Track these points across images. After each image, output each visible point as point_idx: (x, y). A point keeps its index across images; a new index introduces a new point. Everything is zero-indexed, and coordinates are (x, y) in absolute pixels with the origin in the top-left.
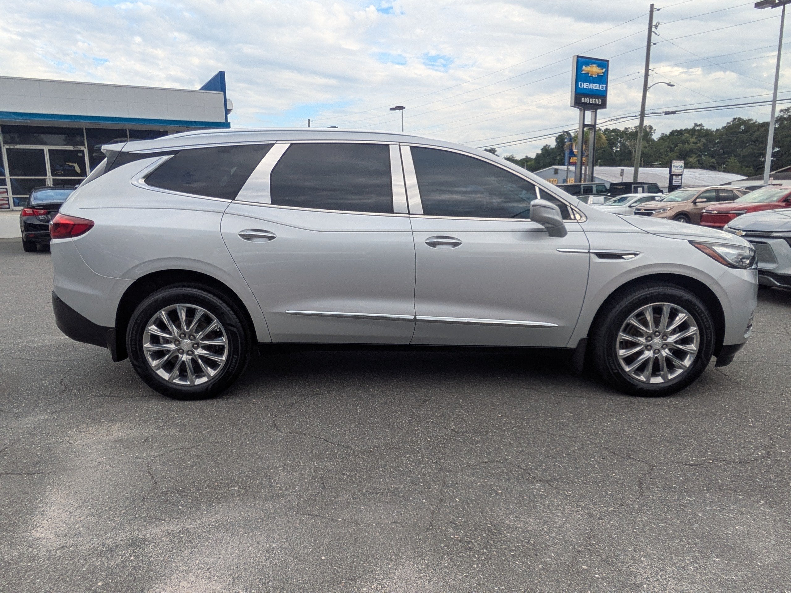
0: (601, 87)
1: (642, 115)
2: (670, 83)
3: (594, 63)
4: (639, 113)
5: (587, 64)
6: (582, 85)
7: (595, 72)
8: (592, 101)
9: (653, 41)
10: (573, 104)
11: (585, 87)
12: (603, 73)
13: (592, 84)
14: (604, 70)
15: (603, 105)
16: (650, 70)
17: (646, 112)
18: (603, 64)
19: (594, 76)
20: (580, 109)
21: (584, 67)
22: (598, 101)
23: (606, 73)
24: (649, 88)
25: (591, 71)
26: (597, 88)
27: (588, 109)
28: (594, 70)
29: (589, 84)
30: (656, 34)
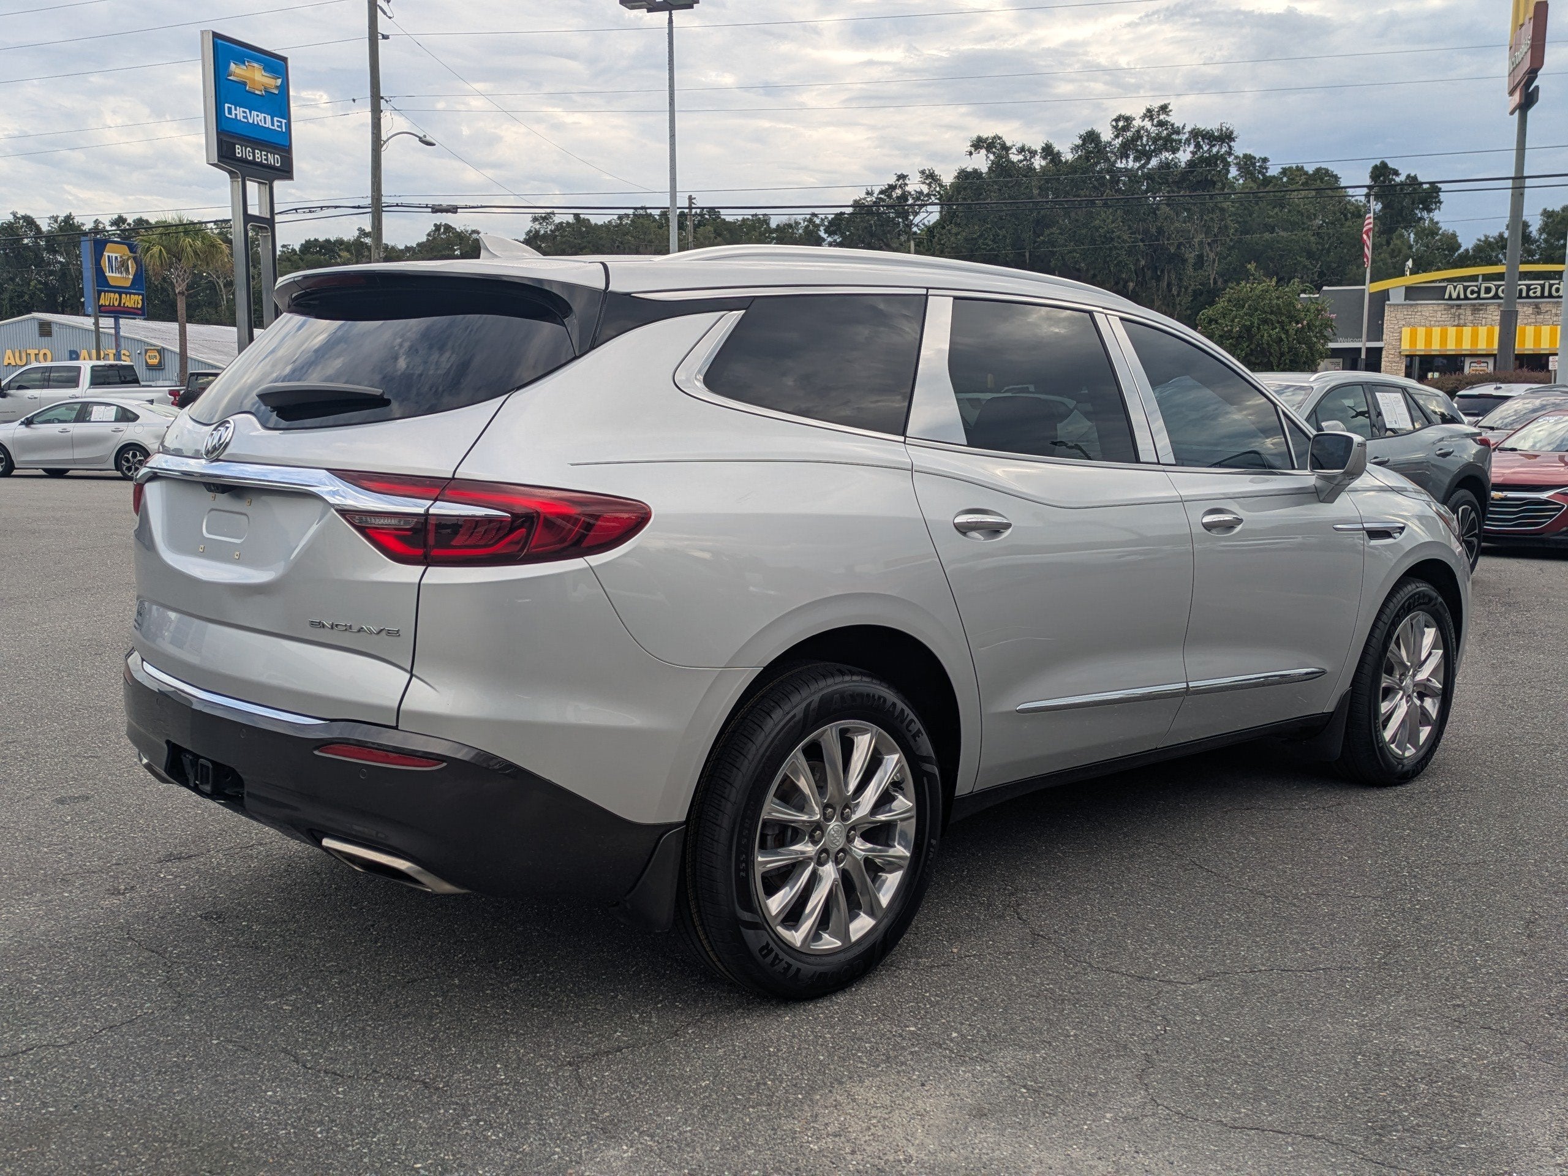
0: (276, 123)
1: (377, 208)
2: (425, 136)
3: (257, 60)
4: (369, 201)
5: (240, 60)
6: (234, 112)
7: (259, 82)
8: (260, 156)
9: (382, 28)
10: (215, 159)
11: (240, 117)
12: (277, 87)
13: (254, 113)
14: (279, 81)
15: (286, 171)
16: (382, 98)
17: (384, 199)
18: (276, 64)
19: (257, 92)
20: (230, 173)
21: (232, 66)
22: (274, 160)
23: (284, 88)
24: (385, 142)
25: (249, 79)
26: (268, 125)
27: (254, 177)
28: (257, 77)
29: (247, 111)
30: (385, 13)
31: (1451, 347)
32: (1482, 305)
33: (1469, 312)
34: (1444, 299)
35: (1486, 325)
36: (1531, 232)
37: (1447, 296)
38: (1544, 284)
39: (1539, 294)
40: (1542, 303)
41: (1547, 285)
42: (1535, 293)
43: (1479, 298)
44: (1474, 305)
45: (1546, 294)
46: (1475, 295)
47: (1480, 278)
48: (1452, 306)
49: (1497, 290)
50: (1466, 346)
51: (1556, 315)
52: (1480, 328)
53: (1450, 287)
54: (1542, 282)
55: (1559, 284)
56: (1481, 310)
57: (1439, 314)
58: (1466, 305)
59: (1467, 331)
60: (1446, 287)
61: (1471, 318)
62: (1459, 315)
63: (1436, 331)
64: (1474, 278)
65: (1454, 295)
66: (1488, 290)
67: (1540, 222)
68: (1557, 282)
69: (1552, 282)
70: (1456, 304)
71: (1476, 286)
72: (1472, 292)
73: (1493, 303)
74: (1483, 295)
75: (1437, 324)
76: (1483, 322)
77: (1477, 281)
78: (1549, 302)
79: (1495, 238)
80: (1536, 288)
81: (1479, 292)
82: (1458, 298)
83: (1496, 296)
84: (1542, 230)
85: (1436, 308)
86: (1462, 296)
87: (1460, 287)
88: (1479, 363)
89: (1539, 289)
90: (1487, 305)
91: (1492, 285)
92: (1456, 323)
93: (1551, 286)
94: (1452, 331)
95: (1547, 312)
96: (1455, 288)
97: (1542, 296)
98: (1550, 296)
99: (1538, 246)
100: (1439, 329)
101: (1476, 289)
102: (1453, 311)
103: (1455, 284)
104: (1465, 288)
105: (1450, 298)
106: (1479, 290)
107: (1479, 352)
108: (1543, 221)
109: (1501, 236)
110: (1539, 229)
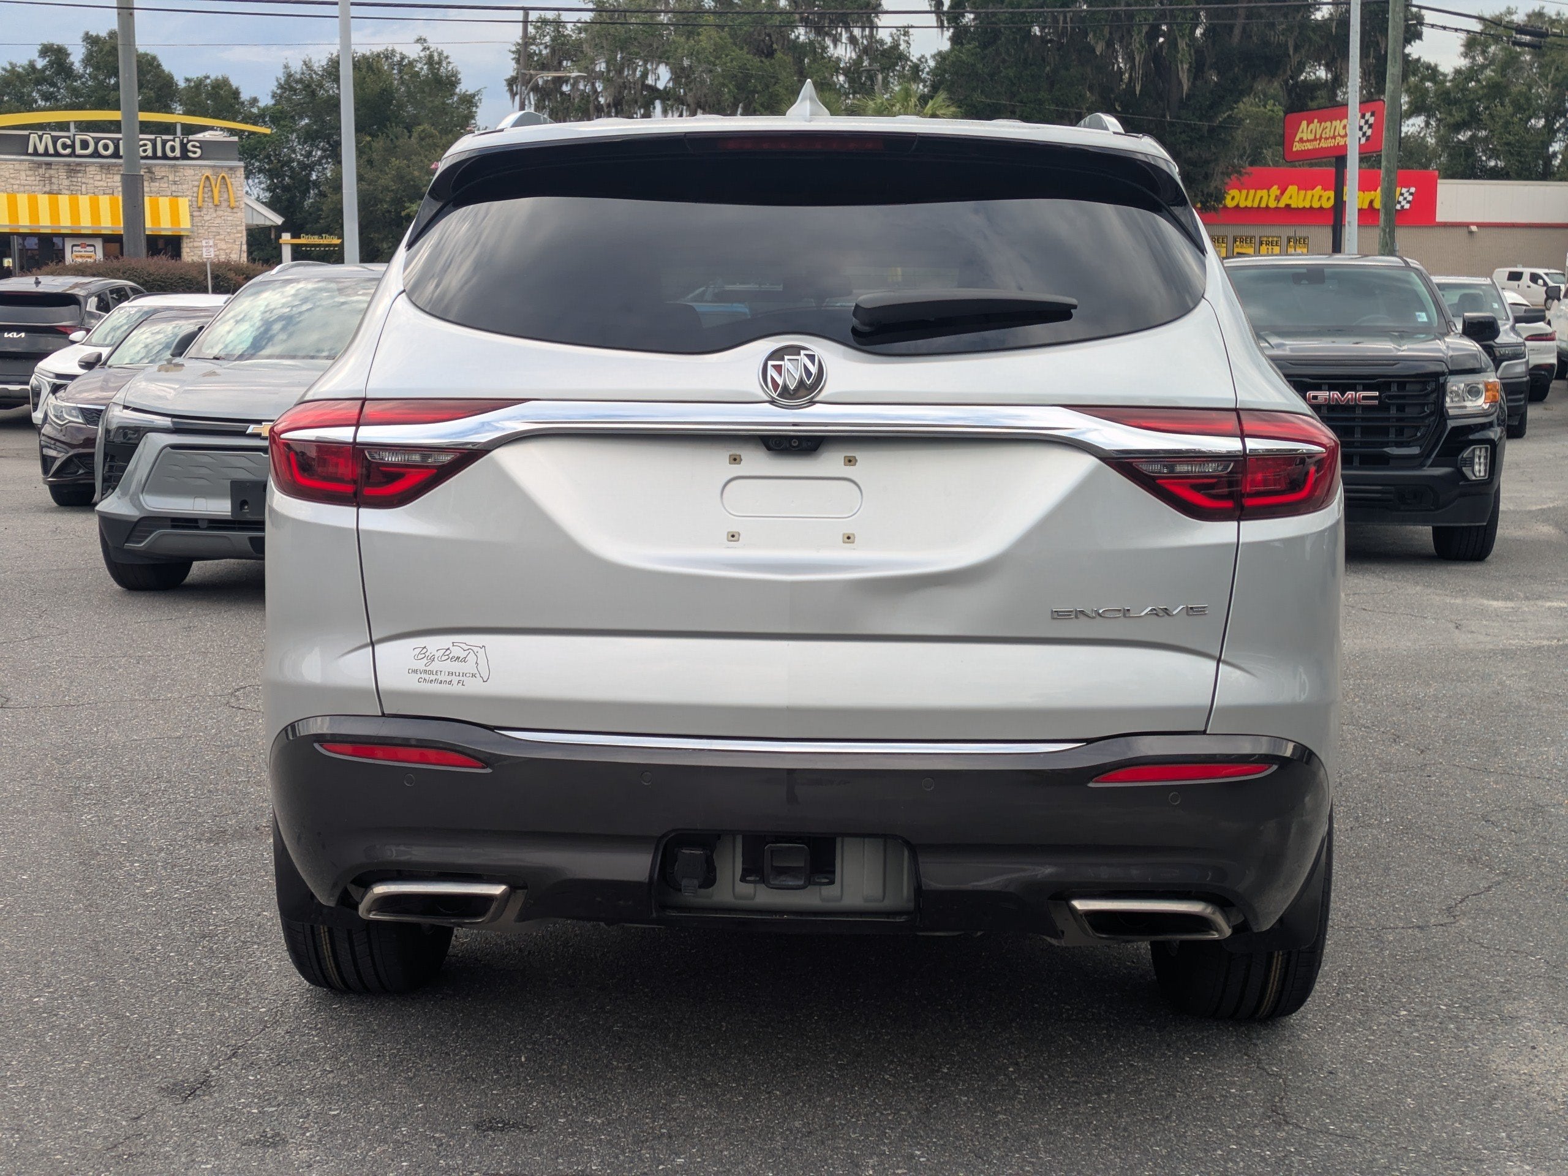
31: (45, 223)
32: (79, 164)
33: (63, 174)
34: (28, 154)
35: (87, 194)
36: (72, 64)
37: (31, 150)
38: (155, 139)
39: (150, 153)
40: (156, 165)
41: (159, 140)
42: (145, 151)
43: (73, 154)
44: (68, 164)
45: (159, 154)
46: (68, 151)
47: (72, 126)
48: (39, 165)
49: (96, 144)
50: (65, 223)
51: (175, 183)
52: (80, 197)
53: (34, 138)
54: (152, 137)
55: (174, 140)
56: (79, 172)
57: (23, 174)
58: (58, 163)
59: (64, 200)
60: (28, 137)
61: (66, 182)
62: (51, 177)
63: (22, 199)
64: (63, 126)
65: (41, 150)
66: (85, 145)
67: (84, 50)
68: (171, 137)
69: (165, 137)
70: (45, 160)
71: (68, 137)
72: (65, 146)
73: (93, 163)
74: (79, 151)
75: (22, 189)
76: (84, 189)
77: (68, 130)
78: (164, 165)
79: (23, 68)
80: (145, 145)
81: (73, 146)
82: (46, 153)
83: (96, 154)
84: (87, 61)
85: (17, 166)
86: (51, 151)
87: (47, 138)
88: (84, 246)
89: (149, 146)
90: (87, 165)
91: (89, 137)
92: (47, 189)
93: (164, 143)
94: (43, 200)
95: (162, 178)
96: (41, 138)
97: (155, 157)
98: (165, 157)
99: (83, 83)
100: (25, 196)
101: (69, 142)
102: (42, 171)
103: (40, 133)
104: (55, 140)
105: (36, 153)
106: (73, 142)
107: (83, 232)
108: (88, 50)
109: (32, 65)
110: (83, 61)
